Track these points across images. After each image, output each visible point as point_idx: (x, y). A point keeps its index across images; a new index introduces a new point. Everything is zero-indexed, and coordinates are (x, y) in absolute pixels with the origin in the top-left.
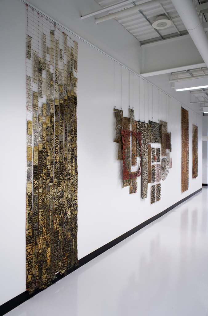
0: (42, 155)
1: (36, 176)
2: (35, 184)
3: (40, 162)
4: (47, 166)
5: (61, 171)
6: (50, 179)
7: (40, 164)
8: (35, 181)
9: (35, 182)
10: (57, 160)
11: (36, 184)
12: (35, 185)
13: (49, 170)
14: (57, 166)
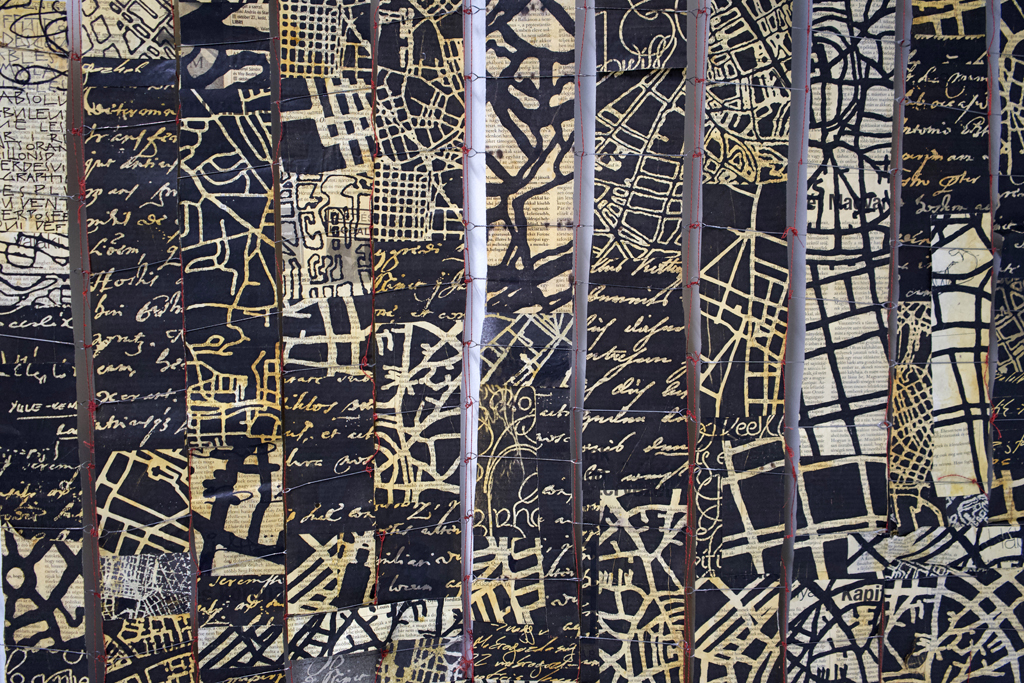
0: (168, 152)
1: (53, 479)
2: (24, 606)
3: (126, 266)
4: (293, 327)
5: (619, 431)
6: (368, 539)
7: (131, 298)
8: (25, 547)
9: (27, 565)
10: (544, 241)
11: (47, 608)
12: (29, 618)
13: (338, 390)
14: (539, 338)
